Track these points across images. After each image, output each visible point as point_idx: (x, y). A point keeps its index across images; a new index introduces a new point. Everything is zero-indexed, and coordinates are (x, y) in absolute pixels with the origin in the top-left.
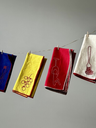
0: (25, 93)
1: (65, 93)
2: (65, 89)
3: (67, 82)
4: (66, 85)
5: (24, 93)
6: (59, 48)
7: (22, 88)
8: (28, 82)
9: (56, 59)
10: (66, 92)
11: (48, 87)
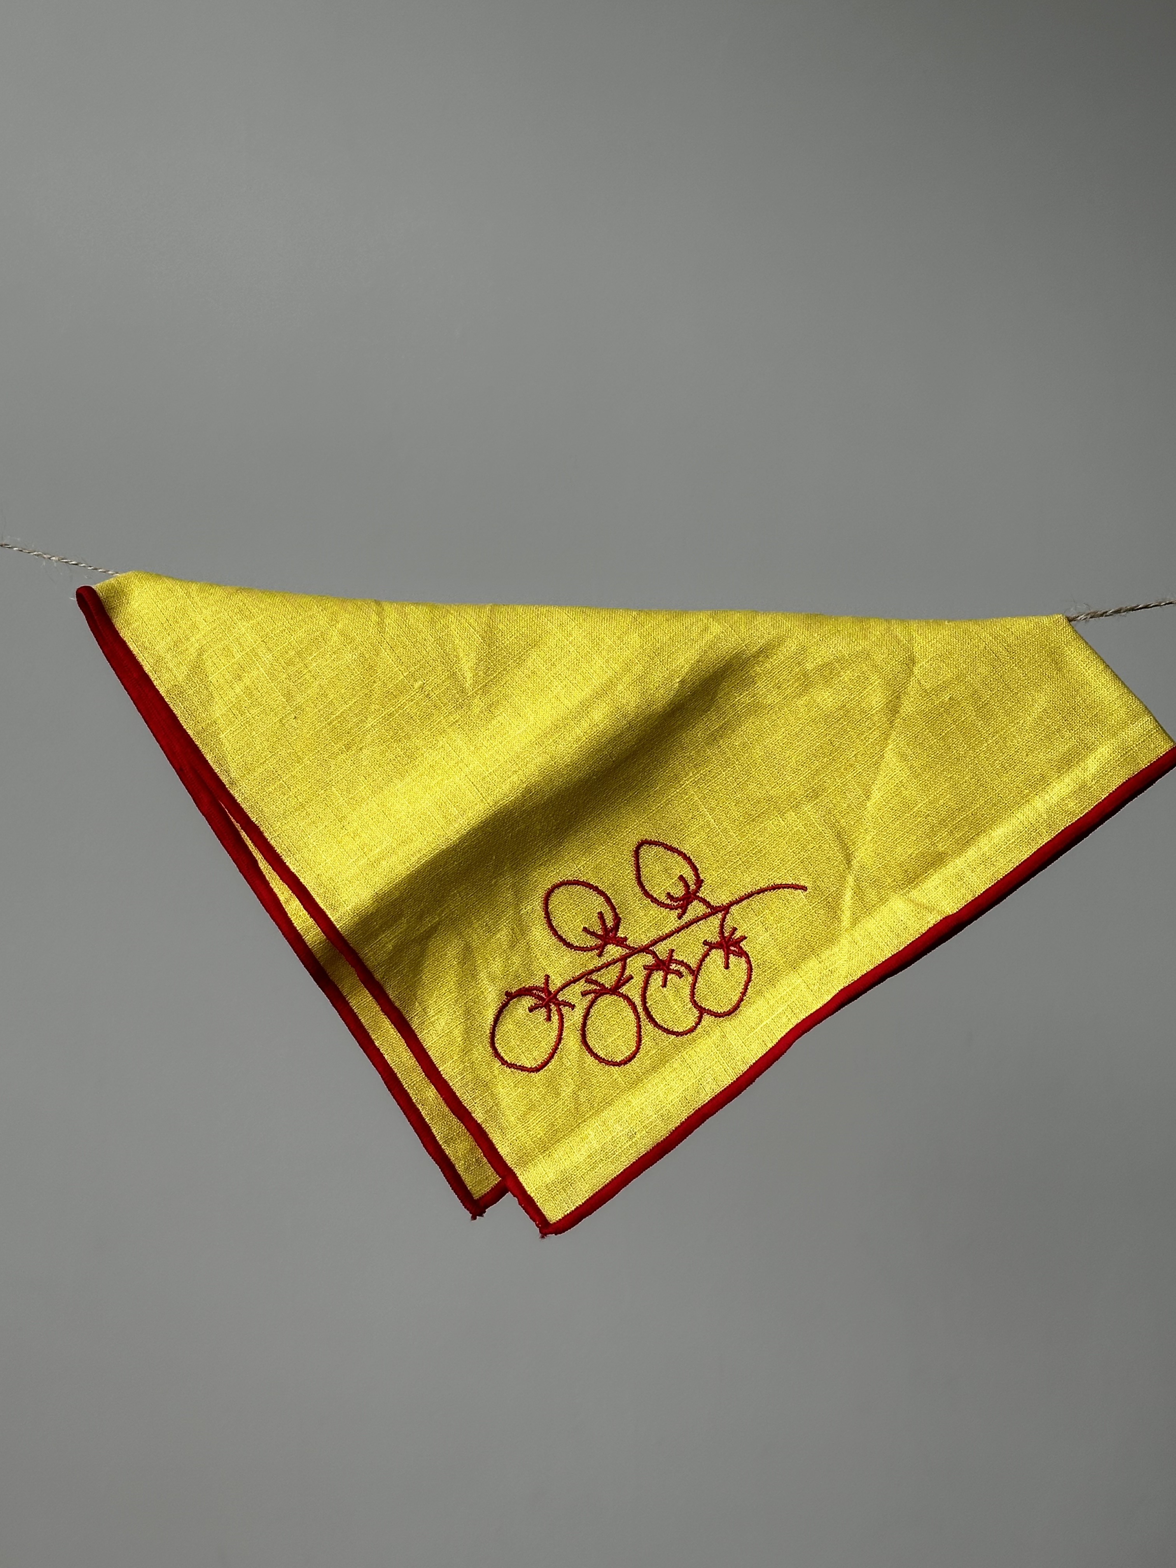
0: (510, 1117)
5: (479, 1116)
7: (491, 1000)
8: (663, 965)
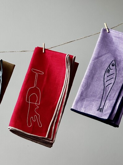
1: (50, 145)
2: (49, 136)
3: (55, 121)
4: (53, 128)
6: (45, 49)
9: (37, 72)
10: (51, 142)
11: (17, 129)
